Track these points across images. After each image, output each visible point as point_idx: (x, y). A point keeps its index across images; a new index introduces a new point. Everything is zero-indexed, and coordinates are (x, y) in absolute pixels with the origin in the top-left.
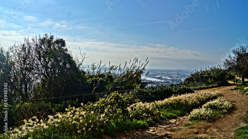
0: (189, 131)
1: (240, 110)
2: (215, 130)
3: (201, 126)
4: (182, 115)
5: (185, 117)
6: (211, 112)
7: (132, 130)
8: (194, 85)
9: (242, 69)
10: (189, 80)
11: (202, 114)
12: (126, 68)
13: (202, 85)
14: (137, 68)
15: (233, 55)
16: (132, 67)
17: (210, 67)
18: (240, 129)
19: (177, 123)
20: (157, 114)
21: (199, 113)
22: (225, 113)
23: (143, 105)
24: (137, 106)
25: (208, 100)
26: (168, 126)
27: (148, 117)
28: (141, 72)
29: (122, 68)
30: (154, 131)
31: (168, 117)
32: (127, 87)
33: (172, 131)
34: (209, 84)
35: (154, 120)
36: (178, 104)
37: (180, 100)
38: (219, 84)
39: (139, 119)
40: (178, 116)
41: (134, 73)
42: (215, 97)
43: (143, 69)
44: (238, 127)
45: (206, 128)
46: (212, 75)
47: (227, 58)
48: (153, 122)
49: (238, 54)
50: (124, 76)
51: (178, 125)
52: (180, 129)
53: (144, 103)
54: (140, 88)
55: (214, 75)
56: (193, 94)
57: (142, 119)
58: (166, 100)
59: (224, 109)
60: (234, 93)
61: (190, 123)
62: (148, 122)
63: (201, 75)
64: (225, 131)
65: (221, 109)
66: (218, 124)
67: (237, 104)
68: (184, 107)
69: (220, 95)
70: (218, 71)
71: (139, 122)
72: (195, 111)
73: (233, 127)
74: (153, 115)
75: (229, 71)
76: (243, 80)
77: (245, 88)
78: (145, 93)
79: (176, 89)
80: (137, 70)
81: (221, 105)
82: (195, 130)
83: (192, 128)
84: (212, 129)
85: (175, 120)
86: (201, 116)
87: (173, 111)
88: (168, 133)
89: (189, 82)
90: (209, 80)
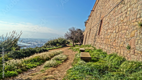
0: (42, 74)
1: (71, 60)
2: (57, 72)
3: (49, 71)
4: (40, 65)
5: (42, 66)
6: (56, 62)
7: (6, 78)
8: (49, 47)
9: (73, 39)
10: (47, 44)
11: (50, 64)
12: (7, 37)
13: (54, 47)
14: (14, 37)
15: (69, 31)
16: (11, 37)
17: (58, 37)
18: (69, 70)
19: (36, 70)
20: (24, 66)
21: (49, 63)
22: (63, 62)
23: (15, 61)
24: (11, 62)
25: (55, 55)
26: (31, 73)
27: (17, 68)
28: (17, 40)
29: (5, 37)
30: (21, 77)
31: (31, 67)
32: (8, 49)
33: (32, 75)
34: (57, 46)
35: (22, 70)
36: (38, 59)
37: (39, 56)
38: (62, 46)
39: (11, 71)
40: (37, 66)
41: (12, 40)
42: (59, 54)
43: (19, 38)
44: (69, 69)
45: (52, 71)
46: (59, 42)
47: (66, 33)
48: (21, 71)
49: (71, 31)
50: (6, 43)
51: (37, 71)
52: (37, 74)
53: (15, 59)
54: (16, 50)
55: (60, 42)
56: (47, 52)
57: (14, 70)
58: (31, 57)
59: (62, 60)
60: (69, 51)
61: (44, 69)
62: (18, 72)
63: (53, 41)
64: (62, 72)
65: (61, 60)
66: (59, 68)
67: (70, 57)
68: (41, 60)
69: (62, 52)
70: (62, 39)
71: (11, 72)
72: (47, 62)
73: (66, 69)
74: (21, 67)
75: (67, 39)
76: (73, 44)
77: (74, 48)
78: (19, 53)
79: (38, 50)
80: (14, 39)
81: (61, 58)
82: (46, 73)
83: (45, 72)
84: (55, 71)
85: (35, 68)
86: (50, 65)
87: (35, 63)
88: (30, 77)
89: (47, 45)
90: (57, 45)
